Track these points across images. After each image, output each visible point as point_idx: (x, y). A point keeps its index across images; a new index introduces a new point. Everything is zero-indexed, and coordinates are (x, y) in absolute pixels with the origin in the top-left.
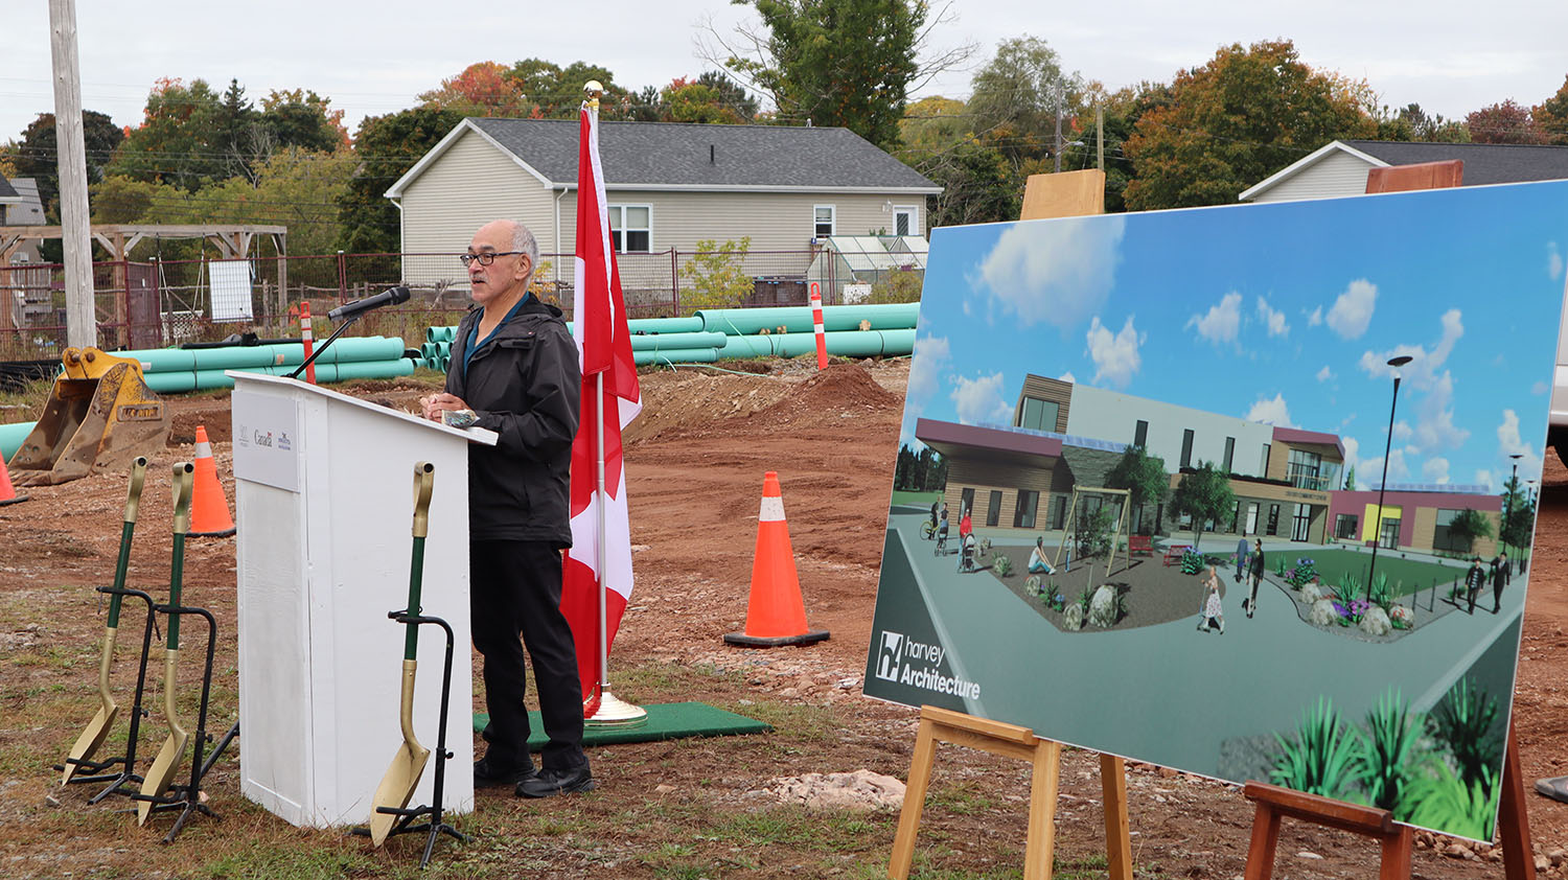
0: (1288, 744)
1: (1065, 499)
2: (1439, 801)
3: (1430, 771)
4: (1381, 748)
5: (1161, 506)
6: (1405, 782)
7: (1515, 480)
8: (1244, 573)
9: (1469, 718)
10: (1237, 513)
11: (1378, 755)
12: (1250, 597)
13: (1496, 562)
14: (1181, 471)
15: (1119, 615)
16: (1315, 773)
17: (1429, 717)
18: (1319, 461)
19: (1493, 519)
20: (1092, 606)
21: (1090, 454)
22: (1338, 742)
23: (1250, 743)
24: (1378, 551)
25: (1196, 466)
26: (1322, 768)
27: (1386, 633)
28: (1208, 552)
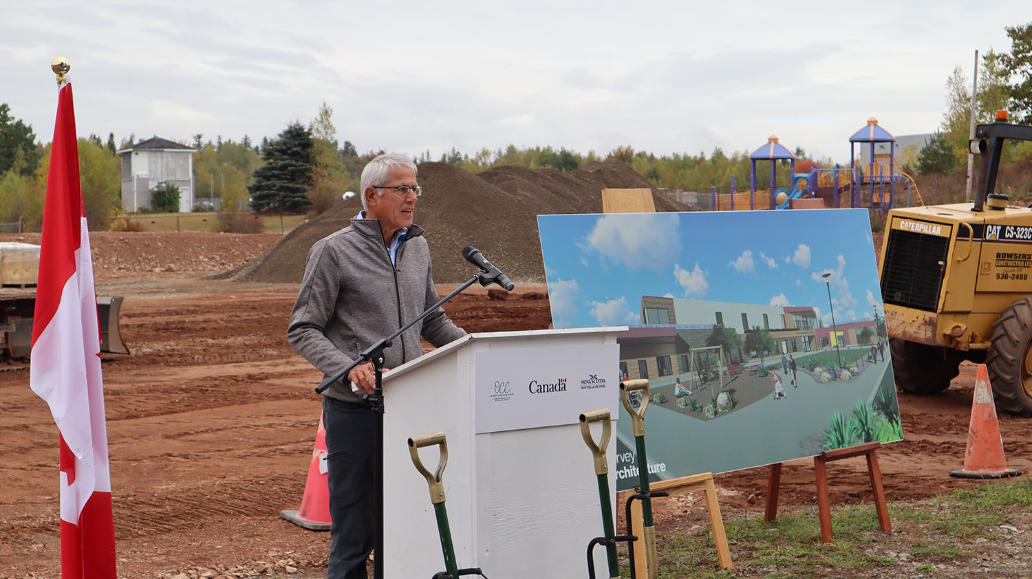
0: (827, 432)
1: (686, 356)
2: (884, 432)
3: (879, 422)
4: (861, 421)
5: (740, 350)
6: (872, 430)
7: (877, 314)
8: (788, 370)
9: (885, 400)
10: (777, 346)
11: (861, 424)
12: (793, 379)
13: (879, 344)
14: (745, 332)
15: (733, 404)
16: (840, 439)
17: (873, 404)
18: (806, 318)
19: (874, 329)
20: (718, 404)
22: (845, 424)
23: (811, 438)
24: (839, 349)
25: (752, 329)
26: (842, 436)
27: (850, 378)
28: (768, 365)
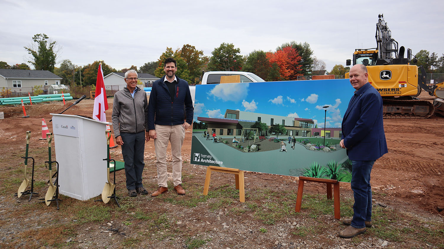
0: (307, 170)
1: (240, 130)
2: (347, 177)
3: (344, 173)
4: (331, 170)
5: (267, 131)
6: (338, 175)
8: (291, 142)
10: (287, 132)
11: (331, 171)
12: (293, 146)
14: (271, 125)
15: (258, 149)
16: (315, 174)
17: (342, 164)
18: (308, 123)
20: (251, 148)
21: (246, 123)
22: (320, 169)
23: (297, 170)
24: (325, 138)
25: (275, 124)
26: (316, 173)
27: (329, 151)
28: (280, 138)
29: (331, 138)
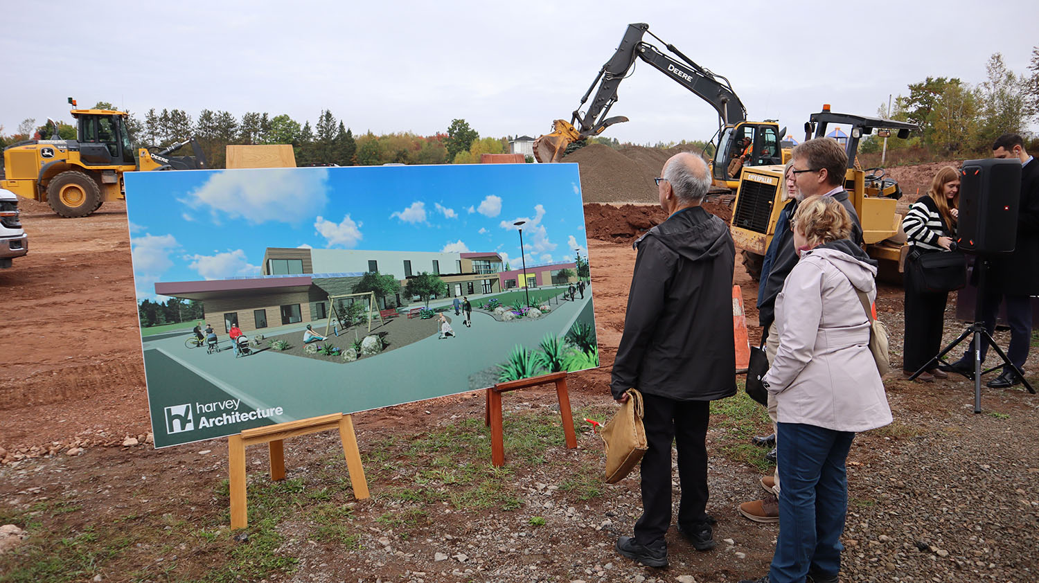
0: (504, 366)
1: (323, 304)
2: (577, 361)
3: (571, 354)
4: (549, 353)
5: (398, 295)
6: (562, 360)
7: (579, 257)
8: (460, 311)
9: (581, 333)
10: (448, 289)
11: (548, 356)
12: (466, 319)
13: (579, 283)
14: (406, 278)
15: (384, 346)
16: (521, 371)
17: (566, 337)
18: (489, 263)
19: (574, 270)
20: (362, 347)
21: (337, 281)
22: (529, 358)
23: (484, 372)
24: (528, 290)
25: (417, 275)
26: (523, 368)
27: (540, 316)
28: (435, 307)
29: (538, 289)
